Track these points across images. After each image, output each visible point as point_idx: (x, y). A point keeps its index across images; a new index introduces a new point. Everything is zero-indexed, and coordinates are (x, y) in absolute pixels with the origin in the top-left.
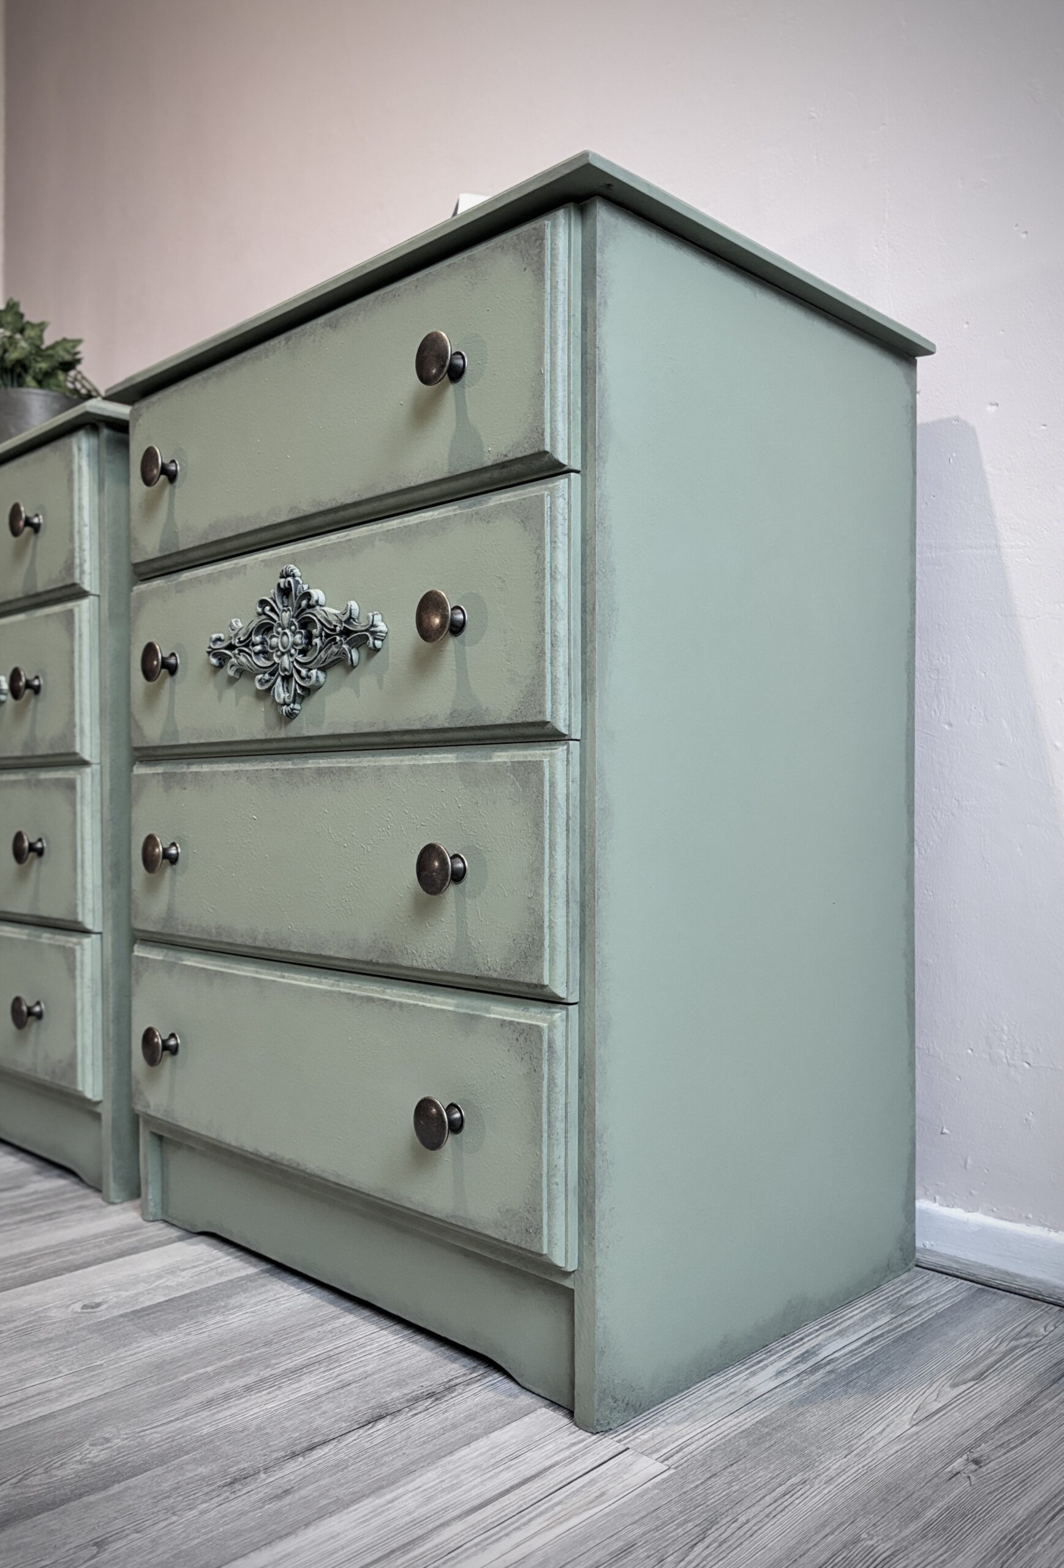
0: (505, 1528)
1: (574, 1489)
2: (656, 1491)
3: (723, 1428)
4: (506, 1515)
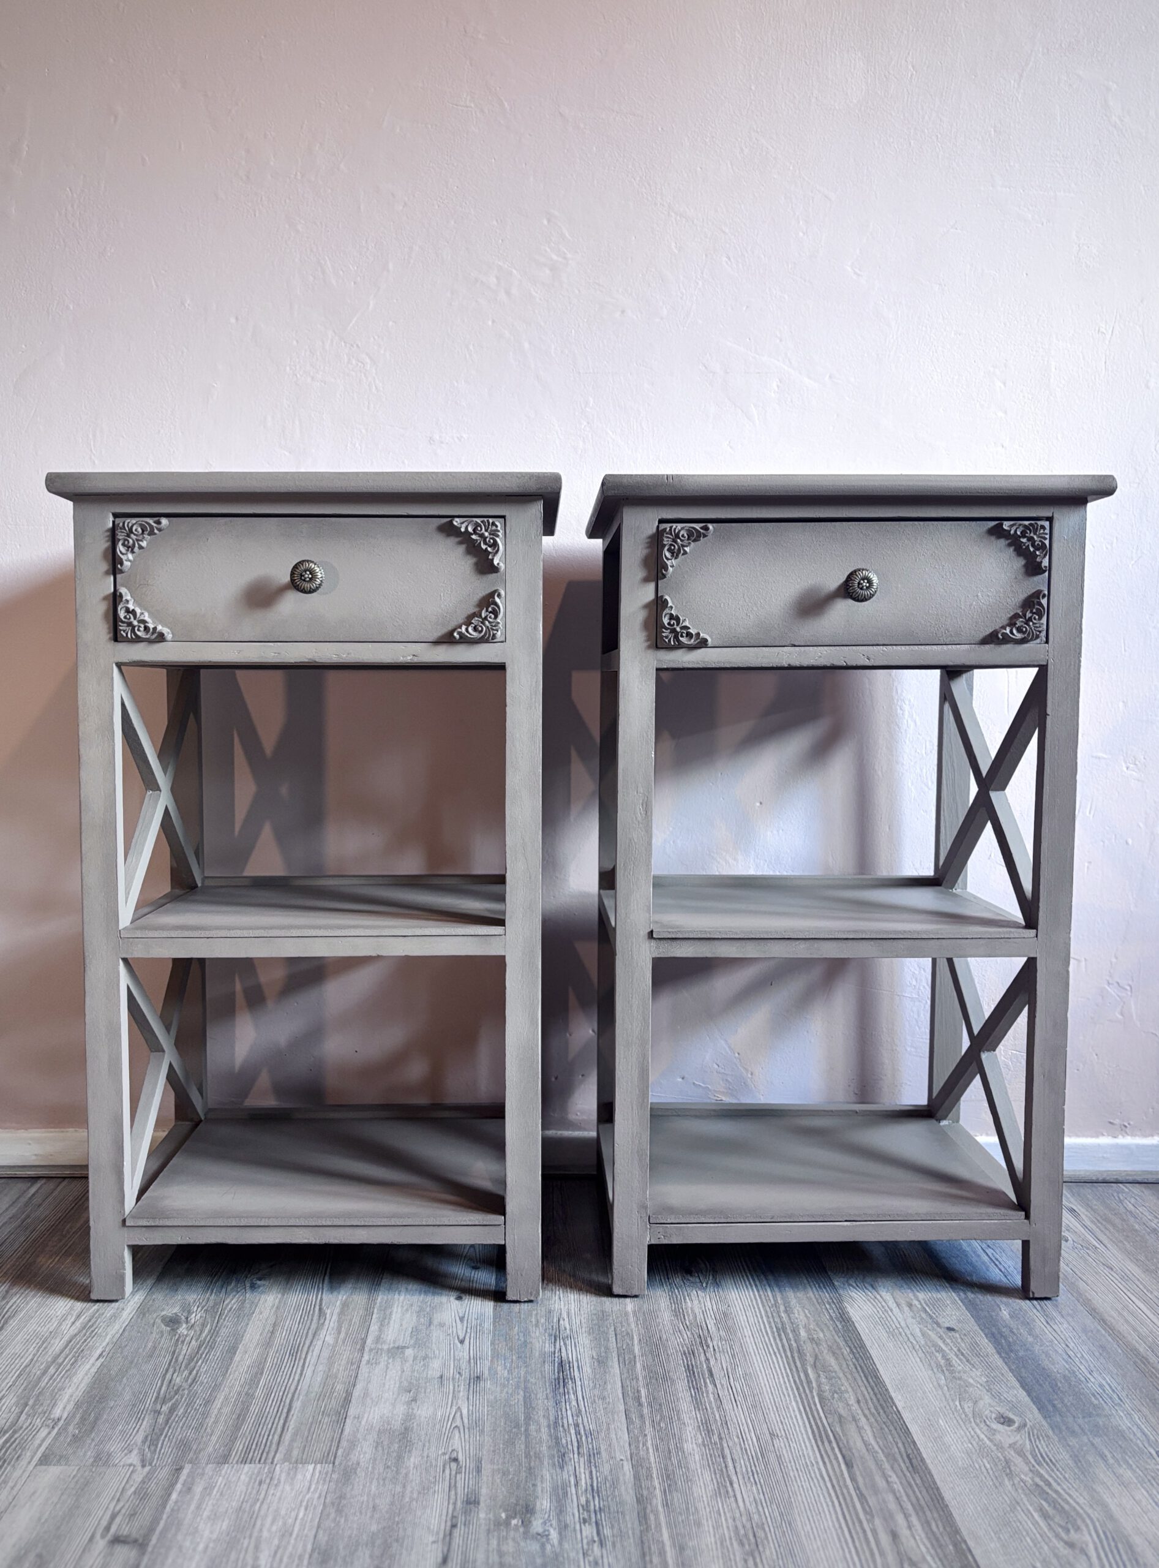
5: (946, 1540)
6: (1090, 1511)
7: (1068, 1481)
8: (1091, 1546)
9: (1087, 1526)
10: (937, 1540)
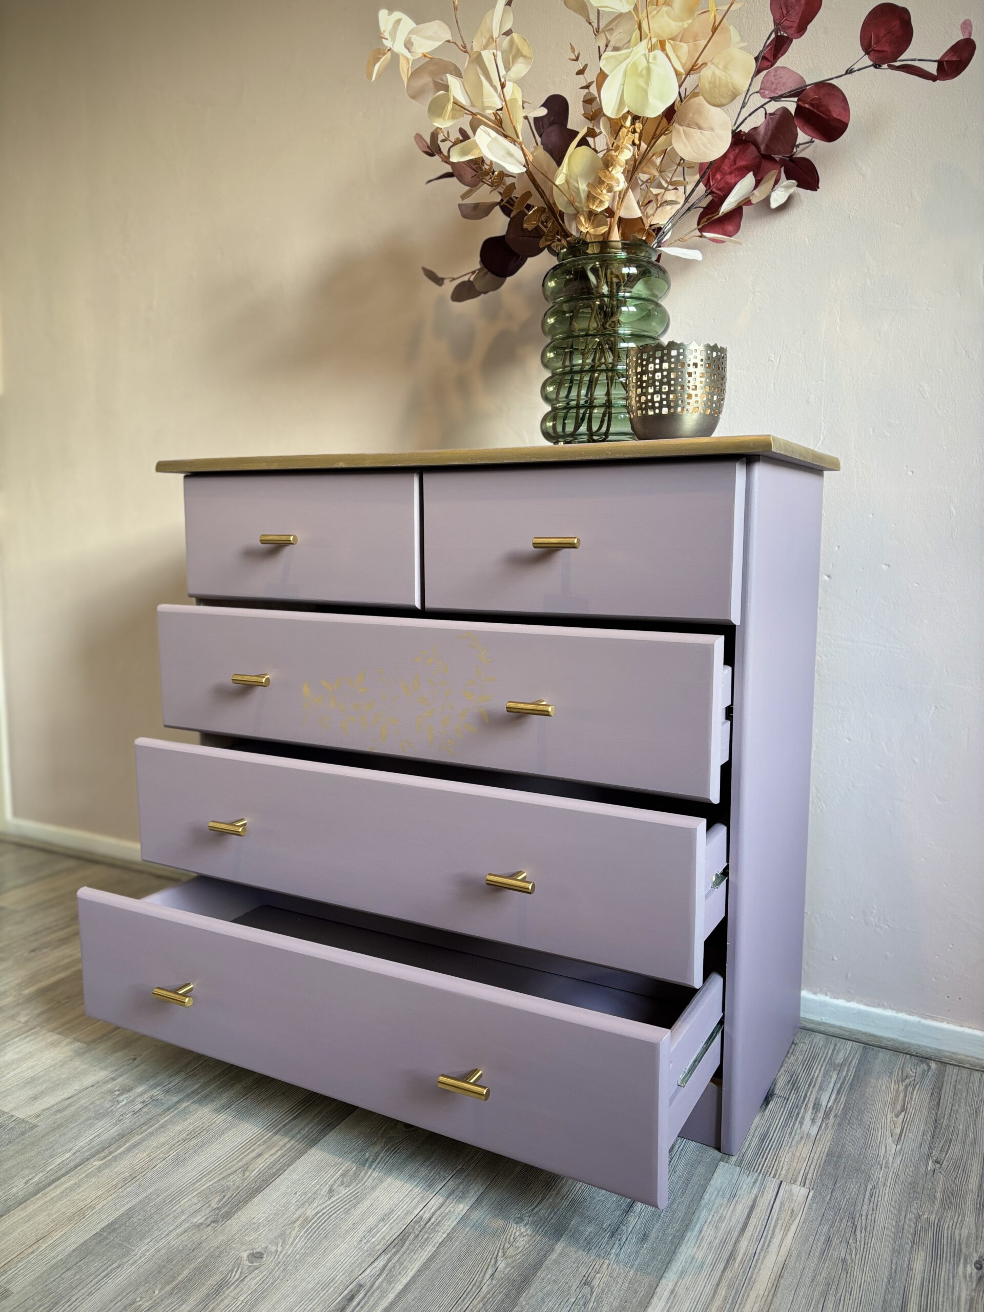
0: (766, 1238)
1: (777, 1210)
2: (815, 1205)
3: (815, 1161)
4: (760, 1231)
5: (278, 1166)
6: (369, 1181)
7: (386, 1163)
8: (340, 1195)
9: (354, 1187)
10: (275, 1164)
